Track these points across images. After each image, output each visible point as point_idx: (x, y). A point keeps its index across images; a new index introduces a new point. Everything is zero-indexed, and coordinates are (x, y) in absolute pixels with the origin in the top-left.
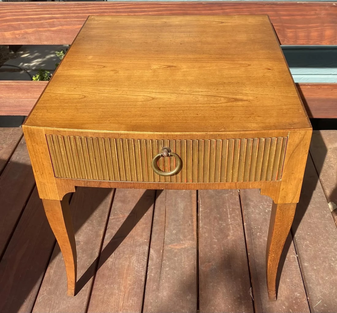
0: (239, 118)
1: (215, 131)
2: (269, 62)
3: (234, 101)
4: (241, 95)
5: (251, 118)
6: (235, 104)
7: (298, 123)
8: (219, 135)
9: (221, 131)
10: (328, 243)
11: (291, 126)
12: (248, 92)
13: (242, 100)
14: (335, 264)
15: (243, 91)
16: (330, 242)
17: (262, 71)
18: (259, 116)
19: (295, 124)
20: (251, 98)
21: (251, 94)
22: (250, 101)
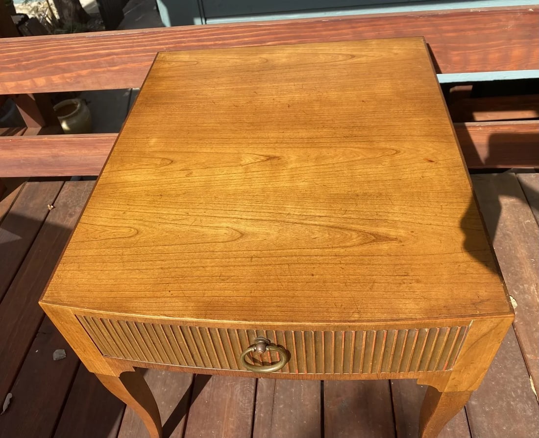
0: (383, 285)
1: (342, 319)
2: (430, 145)
3: (374, 241)
4: (385, 226)
5: (404, 285)
6: (374, 247)
7: (488, 300)
8: (349, 326)
9: (353, 319)
11: (477, 309)
12: (397, 219)
13: (387, 238)
15: (390, 215)
17: (418, 165)
18: (418, 281)
19: (482, 302)
20: (402, 233)
21: (402, 222)
22: (401, 242)
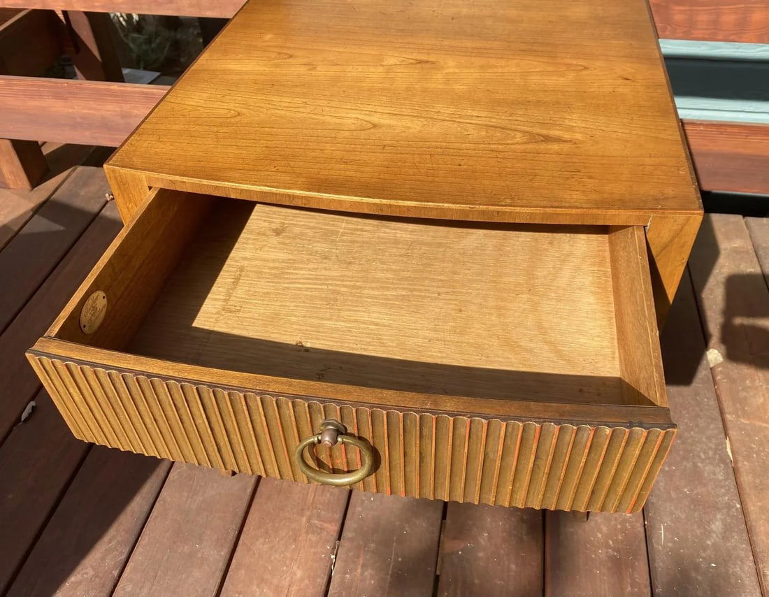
0: (547, 178)
1: (490, 203)
2: (628, 65)
3: (542, 141)
4: (559, 130)
5: (573, 180)
6: (543, 146)
7: (674, 197)
8: (498, 212)
9: (503, 204)
10: (697, 426)
11: (659, 204)
12: (574, 124)
13: (559, 140)
14: (705, 466)
15: (565, 120)
16: (702, 423)
17: (611, 81)
18: (590, 177)
19: (667, 198)
20: (579, 136)
21: (580, 128)
22: (575, 143)
